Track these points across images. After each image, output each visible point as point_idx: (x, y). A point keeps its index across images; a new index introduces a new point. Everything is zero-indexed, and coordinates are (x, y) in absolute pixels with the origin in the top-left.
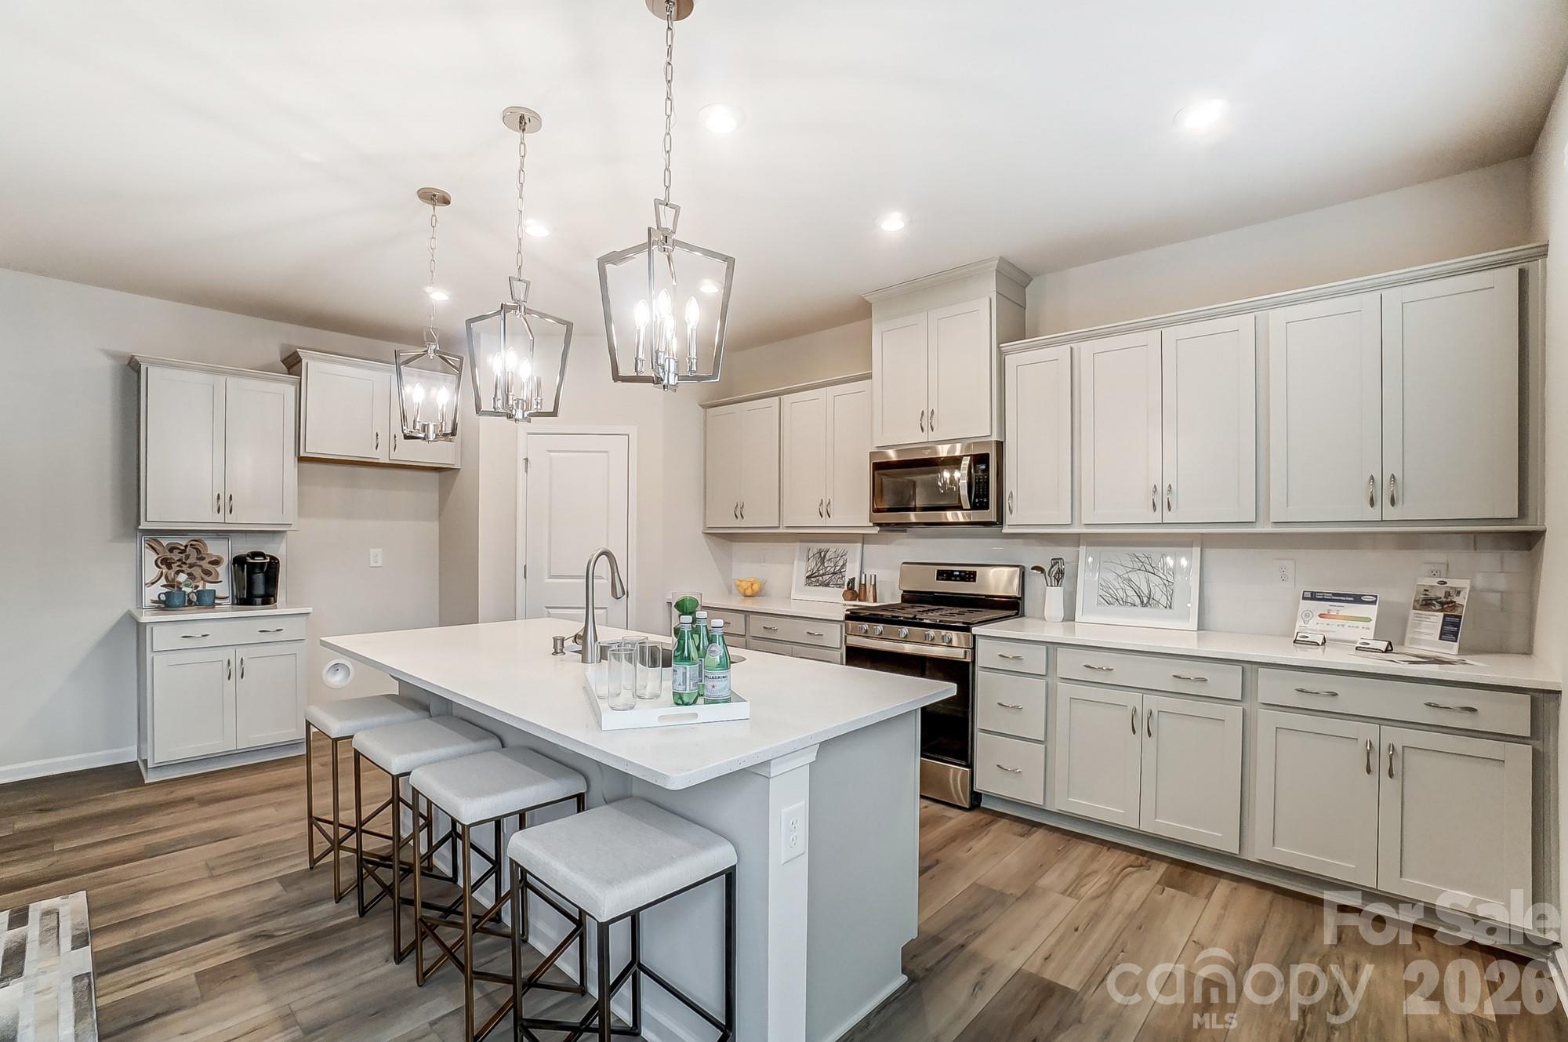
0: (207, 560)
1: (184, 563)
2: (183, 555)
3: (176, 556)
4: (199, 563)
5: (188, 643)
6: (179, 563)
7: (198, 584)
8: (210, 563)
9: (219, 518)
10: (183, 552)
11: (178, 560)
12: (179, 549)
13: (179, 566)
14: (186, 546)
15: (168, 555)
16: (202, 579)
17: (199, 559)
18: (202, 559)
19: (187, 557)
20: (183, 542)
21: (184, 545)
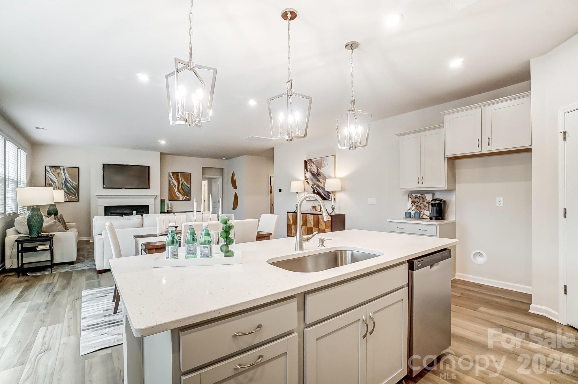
0: (425, 202)
1: (419, 203)
2: (418, 200)
3: (416, 200)
4: (423, 203)
5: (399, 230)
6: (417, 203)
7: (422, 210)
8: (427, 203)
9: (419, 186)
10: (418, 198)
11: (417, 202)
12: (417, 198)
13: (417, 204)
14: (420, 197)
15: (415, 200)
16: (424, 209)
17: (423, 201)
18: (424, 201)
19: (420, 201)
20: (419, 195)
21: (419, 196)
